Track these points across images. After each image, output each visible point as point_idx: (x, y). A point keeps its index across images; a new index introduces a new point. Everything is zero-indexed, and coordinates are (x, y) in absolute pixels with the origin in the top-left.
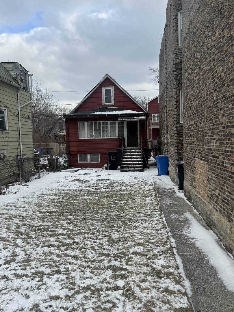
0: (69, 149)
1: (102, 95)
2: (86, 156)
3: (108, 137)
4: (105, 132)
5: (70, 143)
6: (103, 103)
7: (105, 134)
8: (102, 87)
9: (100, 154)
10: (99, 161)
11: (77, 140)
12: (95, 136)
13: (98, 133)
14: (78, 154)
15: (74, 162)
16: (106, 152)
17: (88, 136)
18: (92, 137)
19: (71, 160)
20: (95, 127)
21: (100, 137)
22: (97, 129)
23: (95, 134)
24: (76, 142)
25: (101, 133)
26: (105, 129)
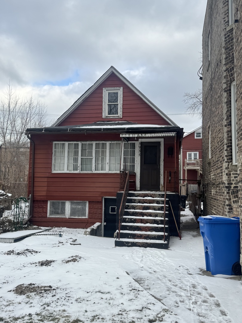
0: (32, 191)
1: (102, 101)
2: (64, 204)
3: (105, 170)
4: (100, 162)
5: (36, 179)
6: (103, 114)
7: (100, 166)
8: (104, 88)
9: (89, 202)
10: (85, 216)
11: (47, 175)
12: (81, 169)
13: (87, 163)
14: (49, 200)
15: (40, 216)
16: (100, 198)
17: (69, 168)
18: (77, 170)
19: (36, 212)
20: (82, 151)
21: (91, 171)
22: (86, 155)
23: (82, 164)
24: (46, 179)
25: (92, 162)
26: (101, 156)
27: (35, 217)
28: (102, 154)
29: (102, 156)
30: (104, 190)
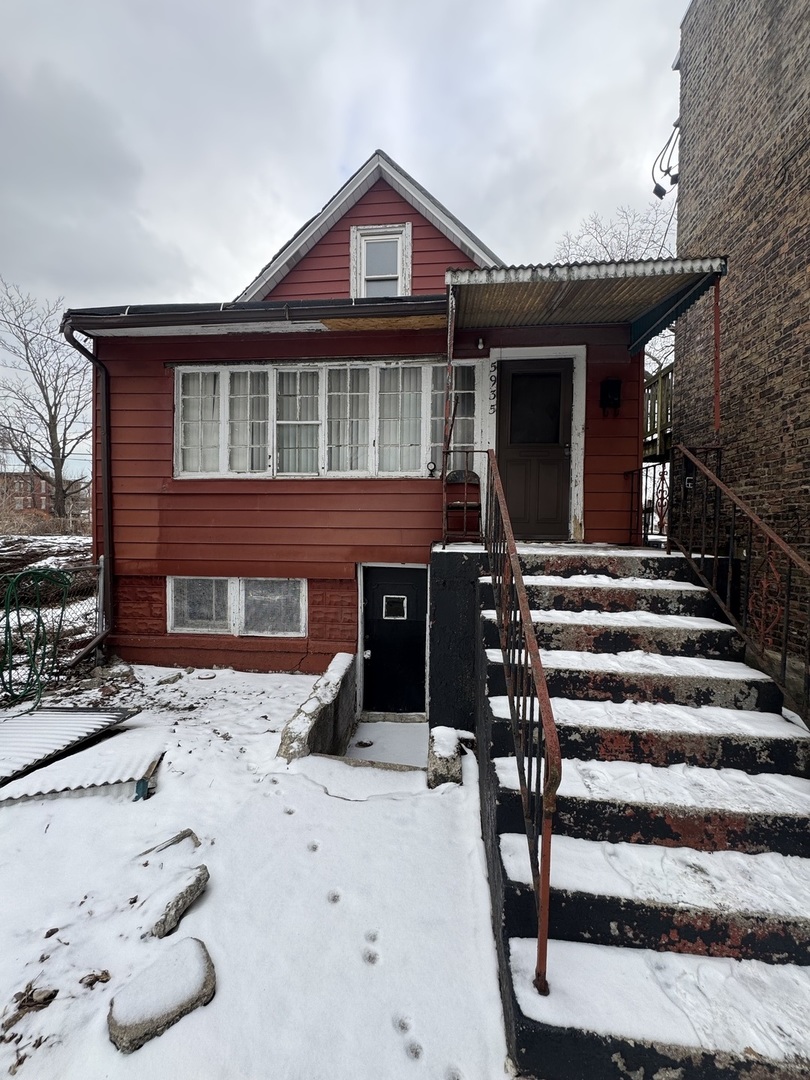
0: (108, 545)
2: (222, 589)
3: (365, 466)
4: (346, 439)
5: (119, 503)
7: (346, 452)
8: (353, 228)
9: (310, 582)
11: (158, 487)
12: (278, 465)
13: (300, 442)
14: (169, 575)
15: (143, 628)
16: (347, 570)
17: (235, 464)
18: (265, 469)
19: (126, 616)
20: (279, 401)
21: (313, 472)
22: (295, 414)
23: (280, 448)
24: (155, 499)
25: (317, 440)
26: (348, 416)
27: (126, 632)
28: (351, 409)
29: (351, 417)
30: (363, 539)
